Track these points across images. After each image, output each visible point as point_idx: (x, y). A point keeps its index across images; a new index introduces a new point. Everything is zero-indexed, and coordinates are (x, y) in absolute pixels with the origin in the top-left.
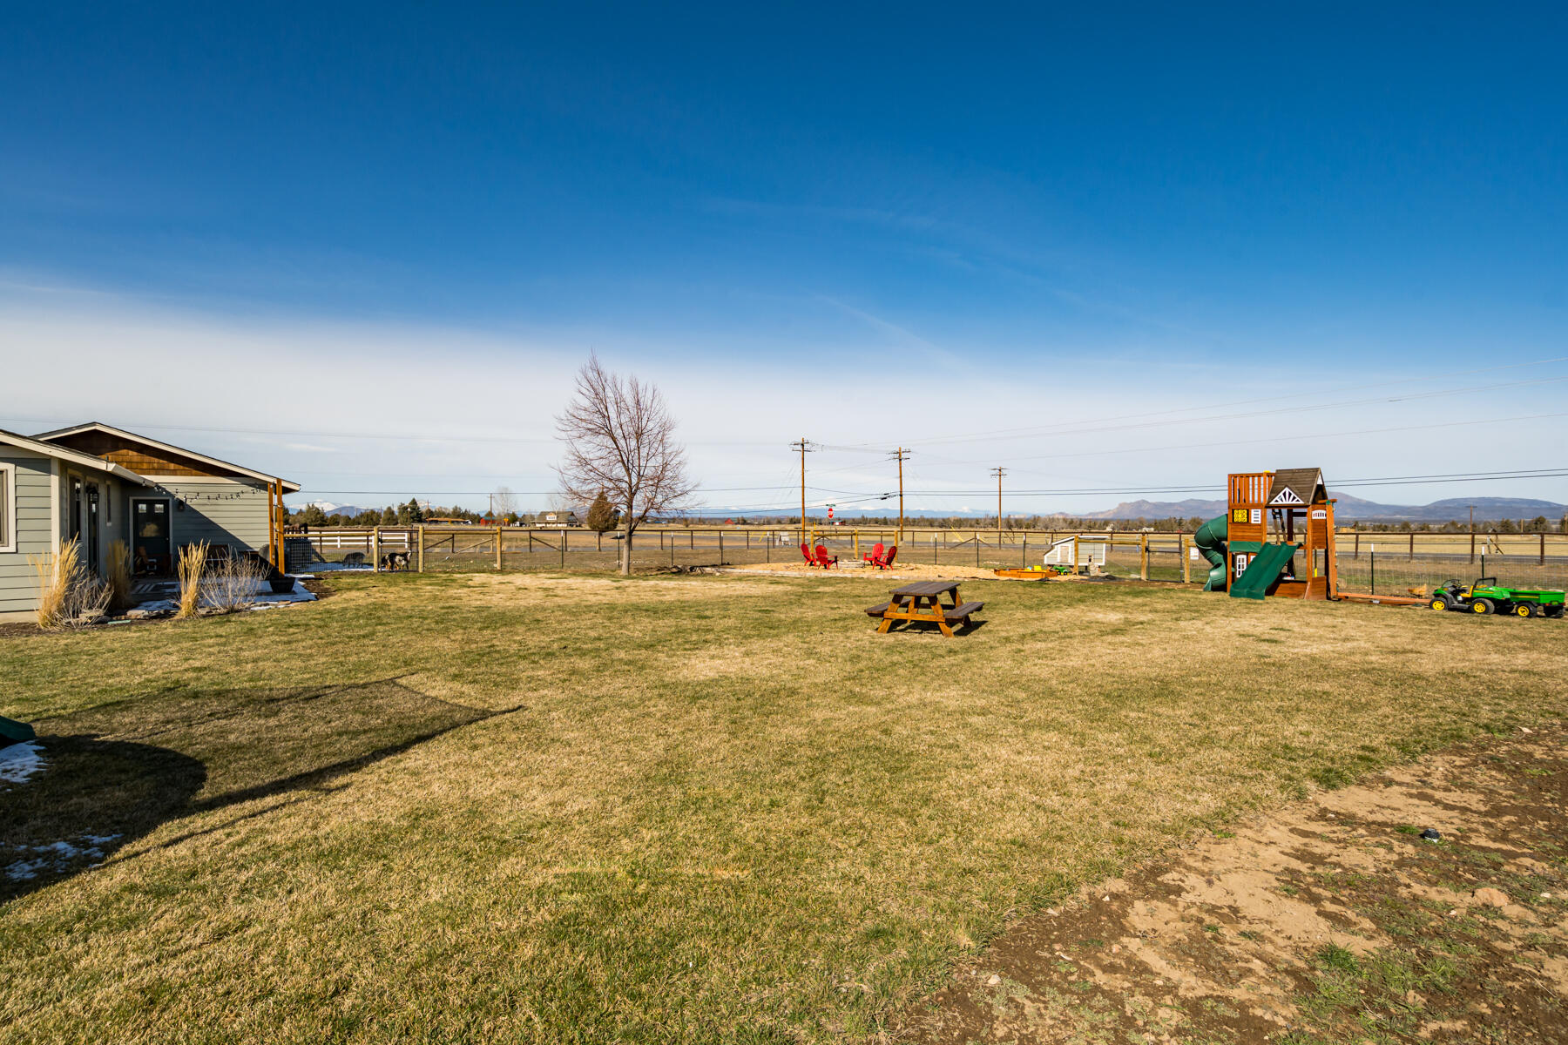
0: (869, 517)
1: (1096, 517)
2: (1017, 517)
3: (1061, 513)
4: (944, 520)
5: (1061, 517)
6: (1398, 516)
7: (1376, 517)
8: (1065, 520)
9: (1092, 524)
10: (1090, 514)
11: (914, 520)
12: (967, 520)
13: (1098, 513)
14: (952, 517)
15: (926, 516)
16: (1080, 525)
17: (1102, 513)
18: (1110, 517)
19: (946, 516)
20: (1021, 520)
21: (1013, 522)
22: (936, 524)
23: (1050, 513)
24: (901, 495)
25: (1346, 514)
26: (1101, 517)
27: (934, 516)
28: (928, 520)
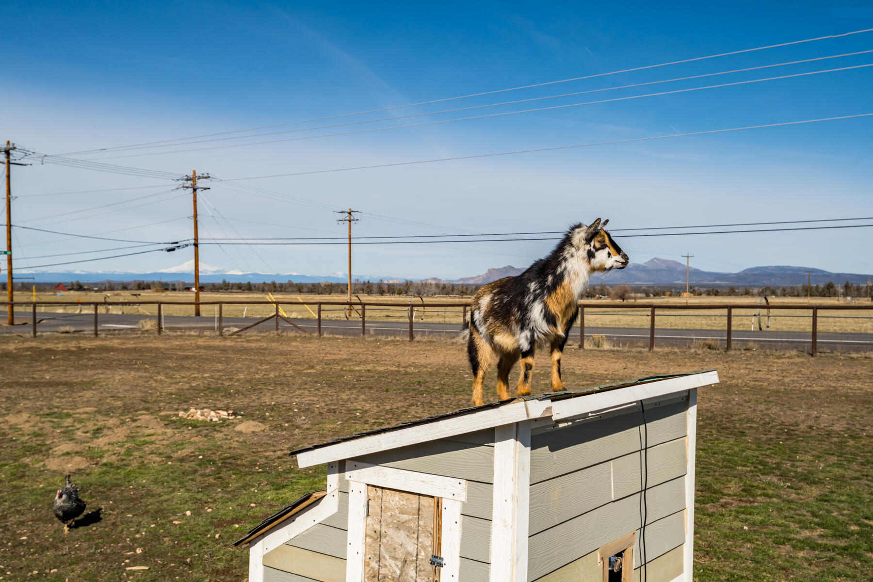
0: (232, 281)
1: (467, 282)
2: (391, 282)
3: (434, 279)
4: (313, 285)
5: (433, 282)
6: (718, 282)
7: (701, 282)
8: (437, 286)
9: (464, 290)
10: (462, 279)
11: (281, 286)
12: (338, 285)
13: (468, 279)
14: (323, 282)
15: (295, 281)
16: (453, 290)
17: (472, 278)
18: (479, 282)
19: (316, 282)
20: (393, 285)
21: (385, 288)
22: (305, 289)
23: (423, 278)
24: (196, 245)
25: (679, 280)
26: (471, 282)
27: (303, 281)
28: (297, 285)
